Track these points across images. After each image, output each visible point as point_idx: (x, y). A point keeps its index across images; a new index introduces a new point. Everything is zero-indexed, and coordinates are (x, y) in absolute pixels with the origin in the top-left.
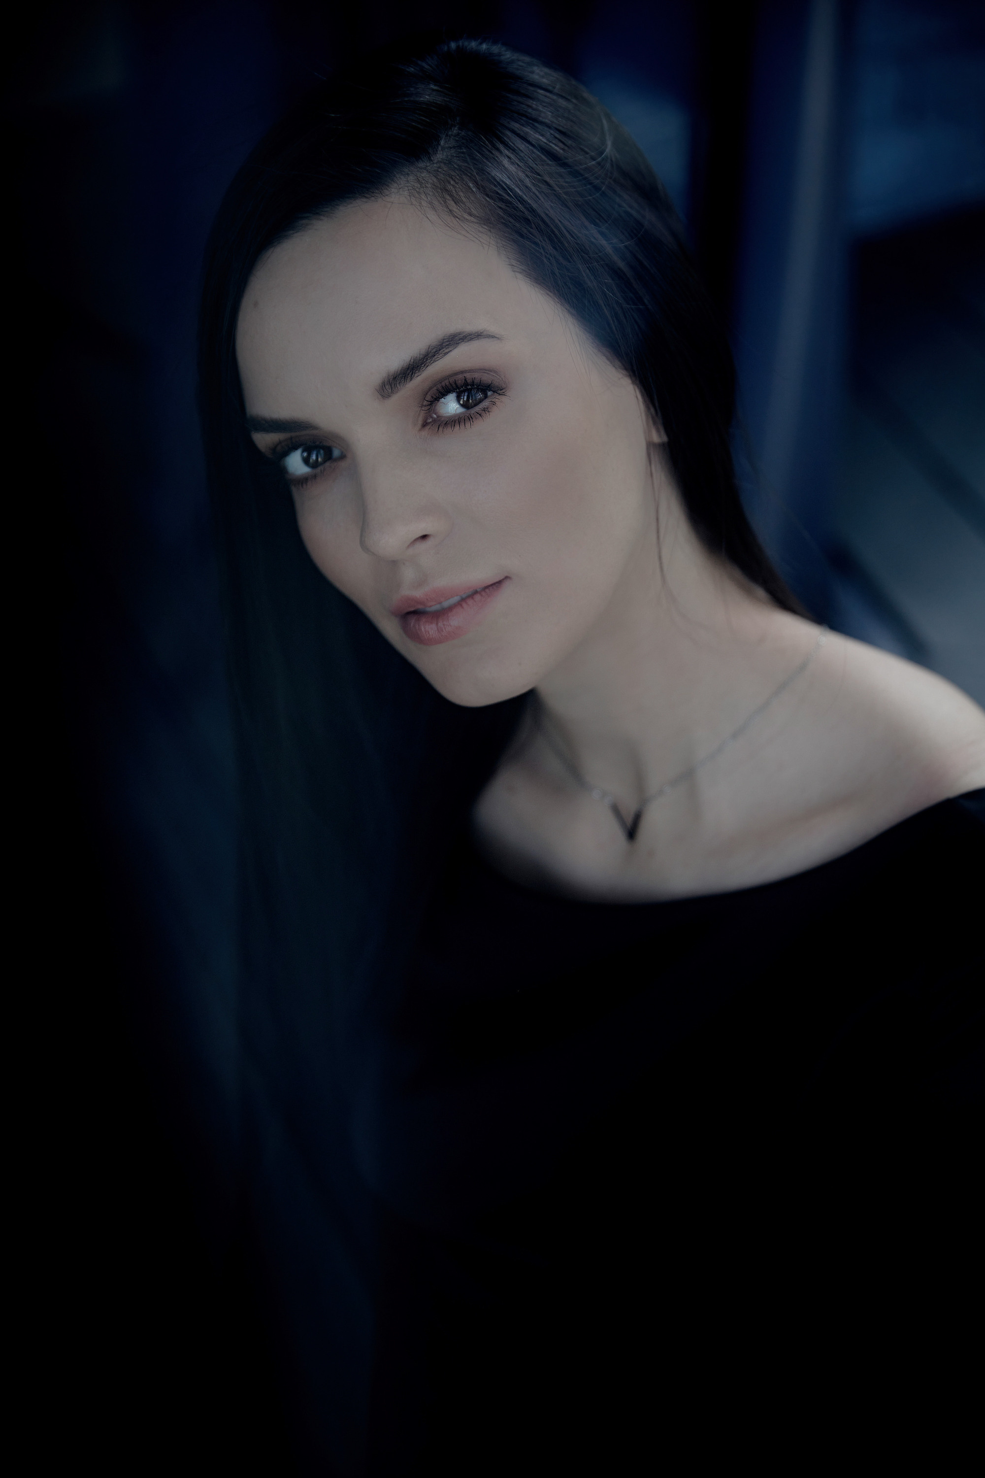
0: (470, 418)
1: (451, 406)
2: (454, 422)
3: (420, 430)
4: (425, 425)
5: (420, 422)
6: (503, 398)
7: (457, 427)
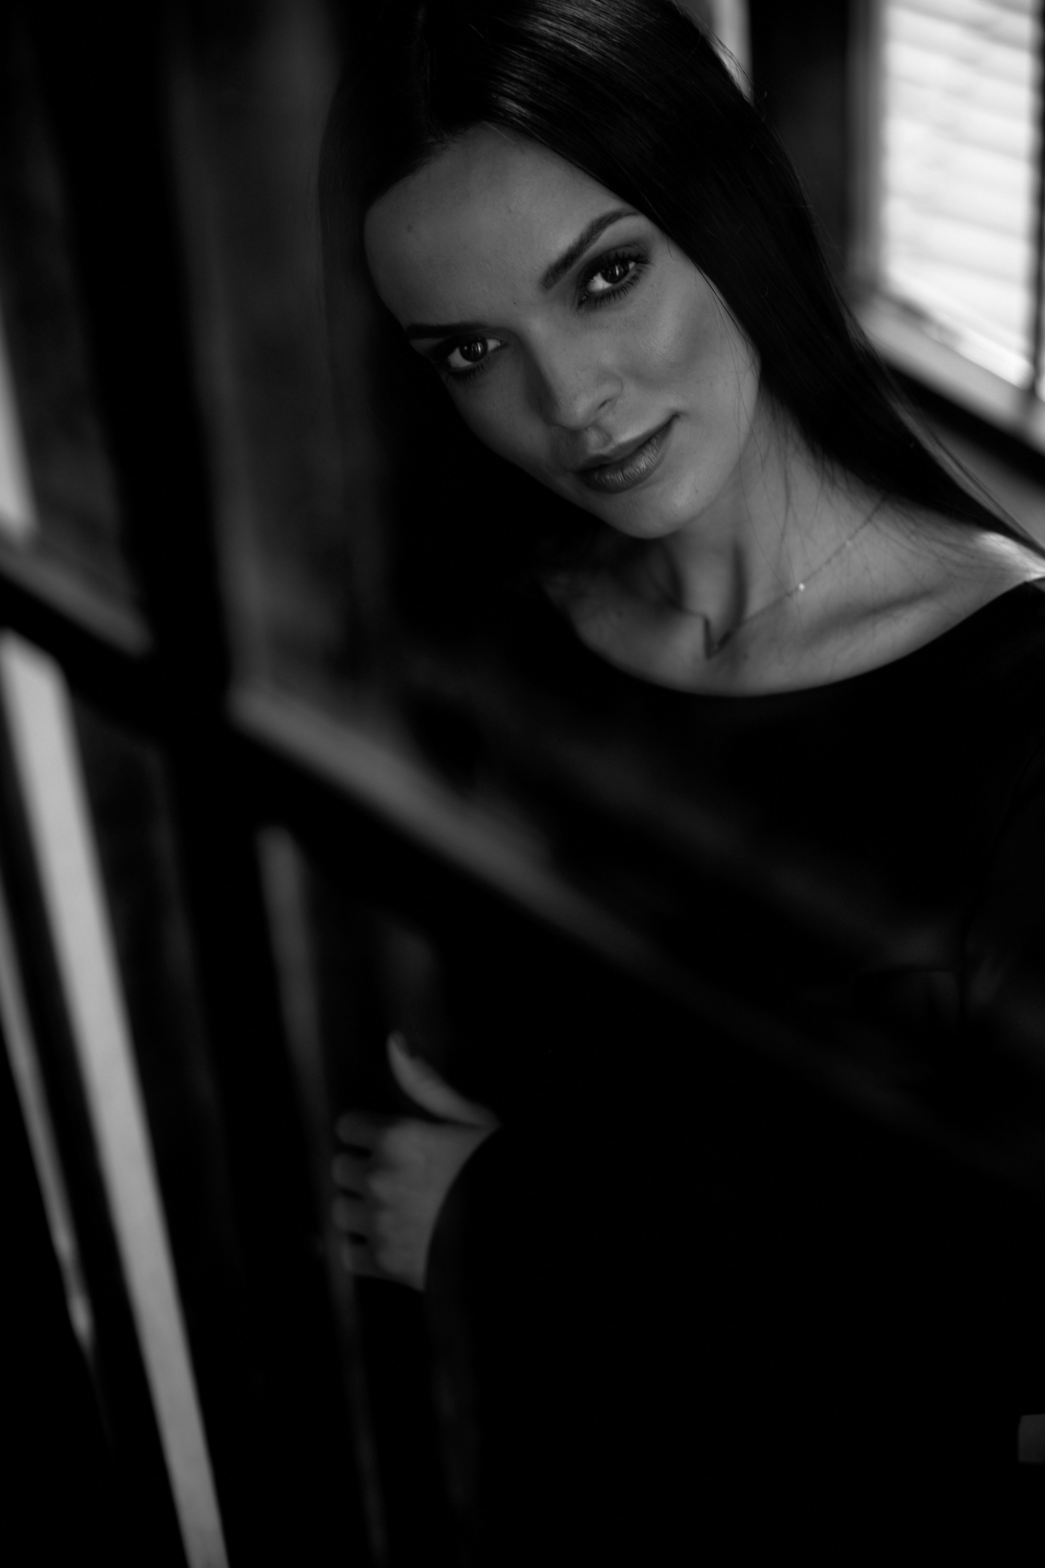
0: (623, 288)
1: (600, 284)
2: (605, 296)
3: (577, 309)
4: (581, 303)
5: (576, 302)
6: (647, 266)
7: (612, 299)
